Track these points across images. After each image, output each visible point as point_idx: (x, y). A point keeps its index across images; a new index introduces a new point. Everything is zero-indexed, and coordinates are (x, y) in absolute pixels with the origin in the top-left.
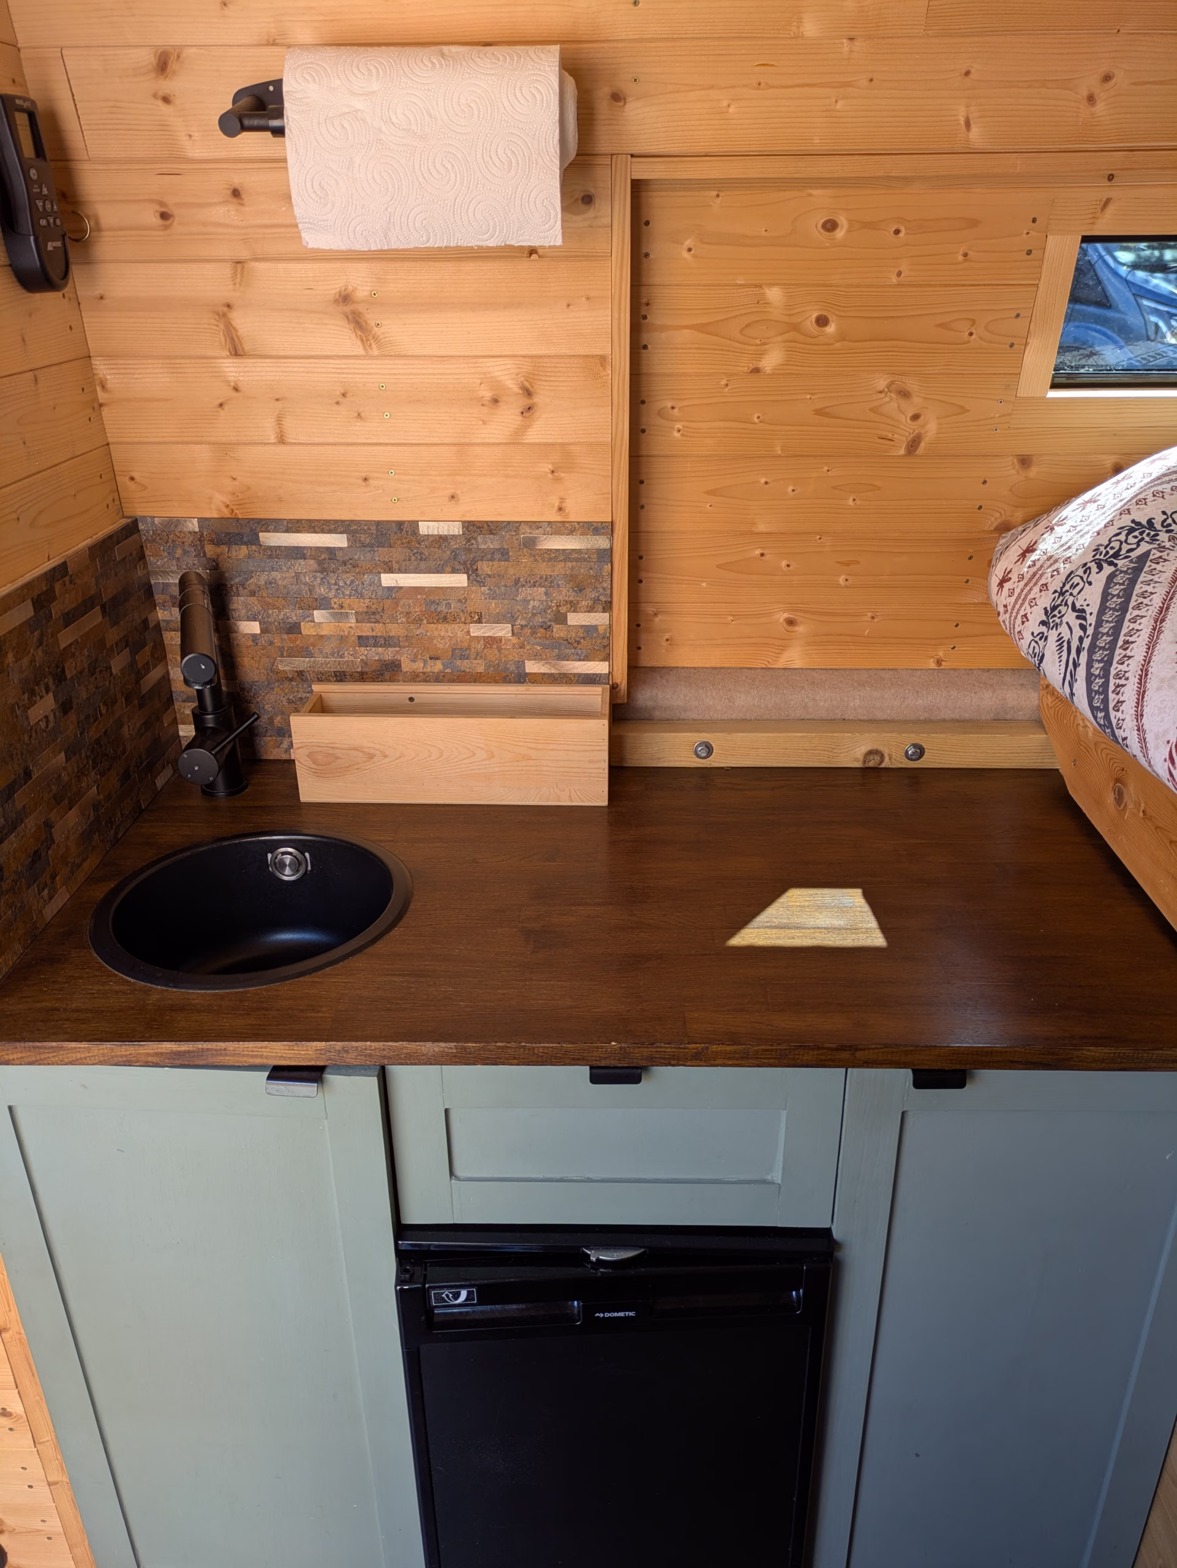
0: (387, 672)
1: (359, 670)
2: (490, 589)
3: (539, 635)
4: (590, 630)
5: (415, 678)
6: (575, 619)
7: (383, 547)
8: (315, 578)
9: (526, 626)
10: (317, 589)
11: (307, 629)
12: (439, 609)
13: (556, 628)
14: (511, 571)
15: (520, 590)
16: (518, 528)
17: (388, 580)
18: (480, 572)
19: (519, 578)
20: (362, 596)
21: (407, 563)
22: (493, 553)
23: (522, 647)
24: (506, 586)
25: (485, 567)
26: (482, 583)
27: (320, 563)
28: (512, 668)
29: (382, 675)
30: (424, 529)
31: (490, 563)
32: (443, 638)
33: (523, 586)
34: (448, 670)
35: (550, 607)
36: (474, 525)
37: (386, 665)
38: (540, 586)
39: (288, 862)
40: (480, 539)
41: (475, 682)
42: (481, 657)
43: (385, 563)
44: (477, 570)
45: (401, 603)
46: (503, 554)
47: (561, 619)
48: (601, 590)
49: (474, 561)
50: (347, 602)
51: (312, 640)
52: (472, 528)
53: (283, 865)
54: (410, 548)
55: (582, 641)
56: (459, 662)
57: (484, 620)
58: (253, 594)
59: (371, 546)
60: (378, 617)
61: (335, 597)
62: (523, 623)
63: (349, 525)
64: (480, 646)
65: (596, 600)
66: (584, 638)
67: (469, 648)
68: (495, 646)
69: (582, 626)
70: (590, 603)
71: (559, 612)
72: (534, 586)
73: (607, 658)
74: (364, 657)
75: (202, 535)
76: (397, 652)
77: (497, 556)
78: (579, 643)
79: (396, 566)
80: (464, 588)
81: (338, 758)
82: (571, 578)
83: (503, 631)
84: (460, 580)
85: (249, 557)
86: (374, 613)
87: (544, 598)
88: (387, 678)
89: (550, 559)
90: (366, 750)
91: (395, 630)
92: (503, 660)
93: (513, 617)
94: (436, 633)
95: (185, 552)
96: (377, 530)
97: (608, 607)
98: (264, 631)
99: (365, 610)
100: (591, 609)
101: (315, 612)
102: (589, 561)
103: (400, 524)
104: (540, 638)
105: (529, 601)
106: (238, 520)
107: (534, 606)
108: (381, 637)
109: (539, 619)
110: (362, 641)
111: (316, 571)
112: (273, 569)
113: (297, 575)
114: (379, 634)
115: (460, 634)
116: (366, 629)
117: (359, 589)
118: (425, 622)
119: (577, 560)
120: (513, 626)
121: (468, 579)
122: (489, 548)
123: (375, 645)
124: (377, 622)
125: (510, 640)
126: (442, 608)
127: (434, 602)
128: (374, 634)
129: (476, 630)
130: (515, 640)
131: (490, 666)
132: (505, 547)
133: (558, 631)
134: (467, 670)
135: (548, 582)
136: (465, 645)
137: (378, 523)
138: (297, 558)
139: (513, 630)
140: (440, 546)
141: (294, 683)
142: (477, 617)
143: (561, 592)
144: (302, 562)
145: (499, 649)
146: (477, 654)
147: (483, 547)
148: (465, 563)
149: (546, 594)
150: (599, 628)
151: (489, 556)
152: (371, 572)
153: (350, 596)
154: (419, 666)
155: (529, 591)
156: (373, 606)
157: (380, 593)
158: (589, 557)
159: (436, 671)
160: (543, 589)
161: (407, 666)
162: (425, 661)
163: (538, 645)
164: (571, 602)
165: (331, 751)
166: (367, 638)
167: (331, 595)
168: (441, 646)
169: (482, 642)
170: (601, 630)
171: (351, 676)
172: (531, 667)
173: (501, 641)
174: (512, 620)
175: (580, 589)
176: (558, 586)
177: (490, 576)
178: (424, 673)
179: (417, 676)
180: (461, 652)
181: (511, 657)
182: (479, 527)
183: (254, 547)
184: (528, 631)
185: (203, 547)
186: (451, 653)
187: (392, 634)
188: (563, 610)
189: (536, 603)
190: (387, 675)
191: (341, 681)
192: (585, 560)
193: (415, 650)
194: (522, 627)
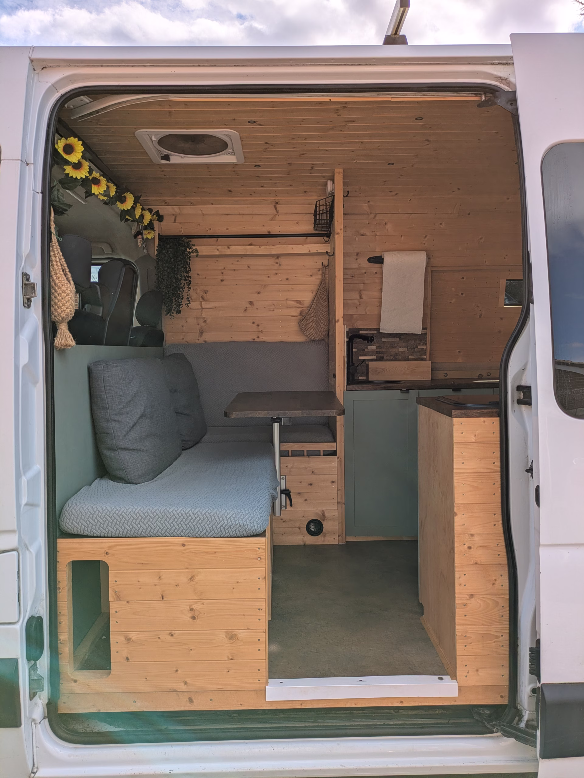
2: (403, 341)
4: (422, 349)
6: (420, 347)
11: (366, 350)
12: (393, 345)
13: (416, 349)
14: (408, 337)
15: (409, 341)
17: (384, 340)
20: (378, 343)
21: (388, 336)
23: (409, 353)
24: (406, 340)
28: (406, 357)
29: (380, 360)
31: (404, 336)
34: (394, 358)
37: (381, 358)
41: (399, 361)
43: (383, 336)
44: (401, 337)
45: (386, 344)
47: (417, 347)
50: (375, 344)
51: (367, 352)
56: (396, 357)
58: (357, 343)
63: (378, 329)
64: (400, 353)
65: (424, 343)
67: (398, 353)
72: (412, 340)
73: (425, 355)
74: (377, 356)
76: (384, 355)
78: (420, 352)
79: (385, 337)
80: (398, 341)
81: (377, 371)
82: (419, 338)
90: (383, 369)
91: (384, 350)
94: (392, 351)
97: (426, 345)
98: (358, 351)
99: (379, 346)
100: (423, 345)
101: (369, 346)
102: (423, 335)
104: (412, 351)
105: (411, 343)
106: (356, 328)
109: (413, 347)
110: (377, 352)
114: (381, 351)
115: (397, 351)
116: (378, 350)
117: (378, 341)
118: (390, 348)
121: (399, 339)
124: (380, 348)
129: (400, 349)
130: (407, 351)
131: (402, 357)
133: (416, 350)
134: (398, 358)
135: (415, 340)
142: (400, 347)
143: (417, 341)
145: (404, 353)
146: (400, 355)
148: (399, 336)
149: (414, 342)
152: (381, 338)
154: (388, 358)
157: (382, 342)
159: (391, 359)
161: (385, 357)
164: (419, 343)
165: (376, 369)
166: (378, 352)
167: (372, 343)
168: (393, 353)
170: (425, 349)
171: (374, 360)
172: (410, 357)
174: (407, 348)
175: (421, 341)
177: (403, 338)
180: (396, 354)
181: (406, 355)
184: (410, 350)
186: (394, 355)
187: (383, 351)
188: (417, 345)
193: (387, 354)
194: (409, 349)
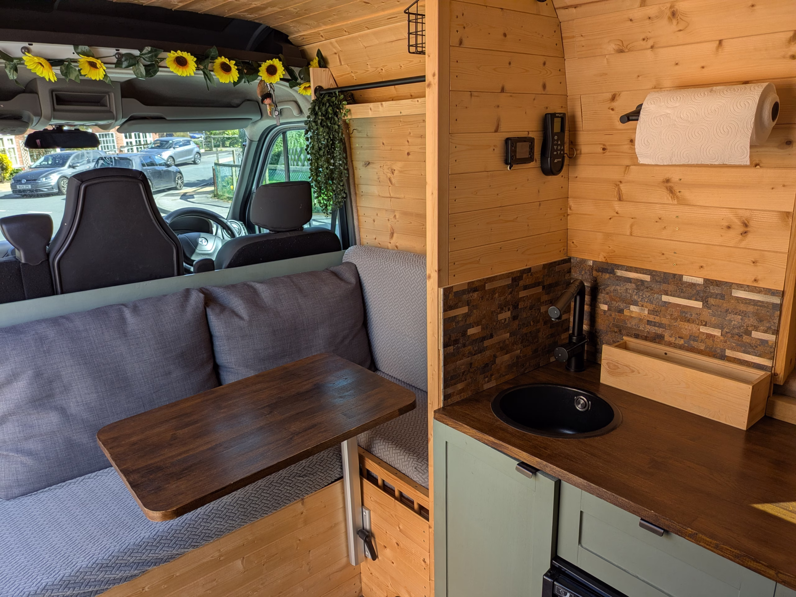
0: (658, 339)
1: (646, 335)
2: (713, 311)
3: (735, 338)
4: (764, 342)
5: (670, 344)
6: (756, 334)
7: (665, 283)
8: (634, 291)
9: (729, 332)
10: (634, 297)
11: (626, 312)
12: (686, 316)
14: (725, 305)
15: (728, 315)
16: (731, 286)
17: (665, 298)
18: (709, 303)
19: (728, 310)
20: (652, 303)
21: (675, 292)
22: (717, 295)
23: (725, 342)
24: (721, 311)
25: (712, 301)
26: (709, 308)
27: (637, 286)
28: (719, 351)
29: (655, 339)
30: (685, 279)
31: (715, 299)
32: (686, 329)
33: (730, 313)
34: (686, 345)
35: (743, 326)
36: (709, 281)
37: (658, 336)
38: (739, 315)
39: (581, 403)
40: (711, 287)
41: (699, 353)
42: (704, 342)
43: (665, 291)
44: (708, 301)
45: (669, 310)
46: (722, 297)
47: (749, 333)
48: (773, 324)
49: (707, 297)
50: (645, 304)
51: (627, 317)
52: (708, 282)
53: (579, 403)
54: (677, 286)
55: (758, 346)
56: (692, 342)
57: (707, 325)
58: (607, 293)
59: (660, 282)
60: (658, 313)
61: (641, 301)
62: (727, 331)
63: (652, 272)
64: (704, 337)
65: (770, 328)
66: (760, 345)
67: (698, 337)
68: (711, 339)
69: (759, 339)
70: (766, 328)
71: (747, 329)
72: (736, 314)
73: (772, 358)
74: (648, 330)
75: (593, 267)
76: (664, 331)
77: (719, 297)
78: (756, 347)
79: (669, 293)
80: (700, 308)
81: (619, 368)
82: (756, 314)
83: (717, 333)
84: (698, 305)
85: (609, 278)
86: (656, 312)
87: (740, 321)
88: (657, 341)
89: (746, 303)
90: (631, 368)
91: (665, 321)
92: (715, 346)
93: (722, 327)
94: (683, 326)
95: (585, 273)
96: (664, 276)
97: (776, 332)
98: (608, 309)
99: (653, 309)
100: (765, 332)
101: (631, 306)
102: (767, 308)
103: (674, 275)
104: (735, 340)
105: (732, 321)
106: (607, 263)
107: (734, 324)
108: (657, 322)
109: (736, 331)
110: (649, 322)
111: (635, 289)
112: (617, 285)
113: (627, 289)
114: (657, 321)
115: (694, 329)
116: (652, 318)
117: (652, 300)
118: (679, 320)
119: (760, 306)
120: (722, 331)
121: (703, 305)
122: (715, 292)
123: (655, 326)
124: (657, 315)
125: (719, 338)
126: (688, 316)
127: (685, 312)
128: (655, 321)
129: (703, 329)
130: (722, 338)
131: (707, 348)
132: (723, 293)
133: (745, 338)
134: (696, 347)
135: (744, 314)
136: (697, 335)
137: (665, 273)
138: (628, 282)
139: (722, 333)
140: (692, 287)
141: (617, 334)
142: (704, 323)
143: (749, 320)
144: (630, 284)
145: (713, 341)
146: (702, 340)
147: (712, 291)
148: (702, 297)
149: (742, 319)
150: (769, 342)
151: (715, 296)
152: (658, 293)
153: (647, 302)
154: (672, 340)
155: (733, 316)
156: (657, 309)
157: (660, 303)
158: (768, 306)
159: (680, 343)
160: (740, 317)
161: (667, 338)
162: (676, 338)
163: (734, 343)
164: (755, 326)
165: (617, 364)
166: (651, 322)
167: (639, 300)
168: (684, 333)
169: (705, 335)
171: (641, 337)
172: (729, 353)
173: (715, 337)
174: (722, 328)
175: (761, 320)
176: (749, 317)
177: (714, 305)
178: (675, 343)
179: (671, 344)
180: (692, 337)
181: (719, 346)
182: (712, 282)
183: (612, 275)
184: (729, 335)
185: (592, 272)
186: (689, 337)
187: (663, 322)
188: (750, 329)
189: (736, 323)
190: (657, 340)
191: (637, 338)
192: (765, 307)
193: (672, 332)
194: (727, 333)
